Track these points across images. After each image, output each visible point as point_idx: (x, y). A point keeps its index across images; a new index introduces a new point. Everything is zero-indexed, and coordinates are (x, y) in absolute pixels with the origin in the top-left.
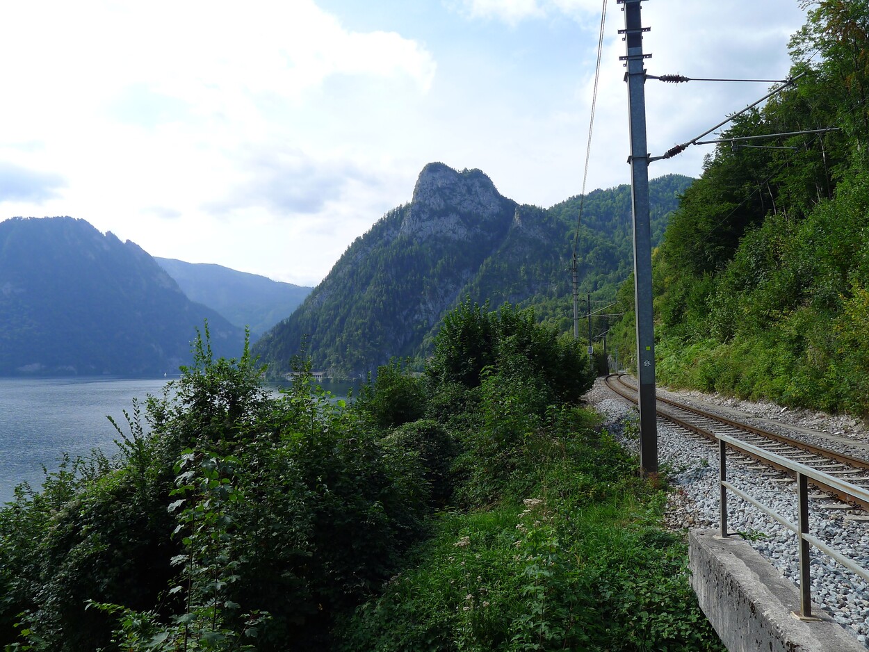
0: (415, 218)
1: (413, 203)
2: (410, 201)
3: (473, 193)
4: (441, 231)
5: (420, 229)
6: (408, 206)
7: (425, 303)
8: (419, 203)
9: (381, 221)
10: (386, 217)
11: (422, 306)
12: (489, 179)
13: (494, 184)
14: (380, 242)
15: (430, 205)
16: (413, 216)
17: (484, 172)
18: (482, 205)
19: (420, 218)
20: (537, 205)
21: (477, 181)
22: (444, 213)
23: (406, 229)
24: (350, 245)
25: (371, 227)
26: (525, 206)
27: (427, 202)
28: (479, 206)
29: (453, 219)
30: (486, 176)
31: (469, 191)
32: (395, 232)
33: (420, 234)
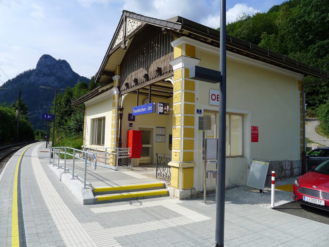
0: (36, 75)
1: (36, 69)
2: (35, 68)
3: (62, 69)
4: (47, 82)
5: (38, 80)
6: (33, 70)
7: (38, 110)
8: (39, 69)
9: (21, 74)
10: (23, 73)
11: (37, 111)
12: (69, 64)
13: (71, 67)
14: (19, 83)
15: (43, 71)
16: (35, 75)
17: (67, 62)
18: (65, 74)
19: (39, 76)
20: (87, 78)
21: (64, 64)
22: (49, 75)
23: (32, 79)
24: (5, 83)
25: (16, 76)
26: (83, 77)
27: (42, 70)
28: (64, 74)
29: (53, 78)
30: (68, 63)
31: (61, 68)
32: (27, 80)
33: (38, 82)
